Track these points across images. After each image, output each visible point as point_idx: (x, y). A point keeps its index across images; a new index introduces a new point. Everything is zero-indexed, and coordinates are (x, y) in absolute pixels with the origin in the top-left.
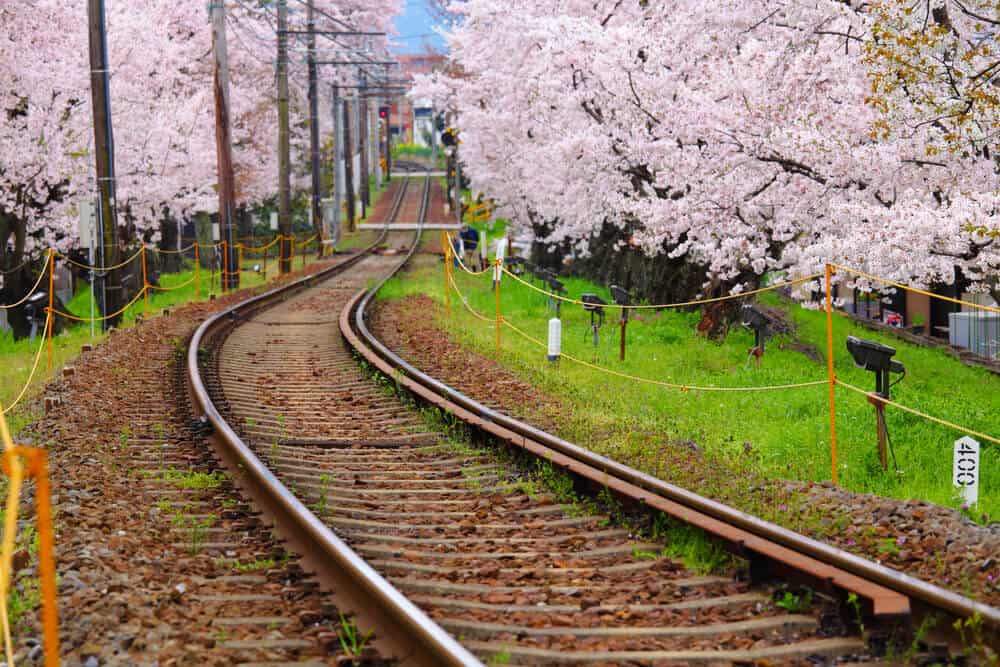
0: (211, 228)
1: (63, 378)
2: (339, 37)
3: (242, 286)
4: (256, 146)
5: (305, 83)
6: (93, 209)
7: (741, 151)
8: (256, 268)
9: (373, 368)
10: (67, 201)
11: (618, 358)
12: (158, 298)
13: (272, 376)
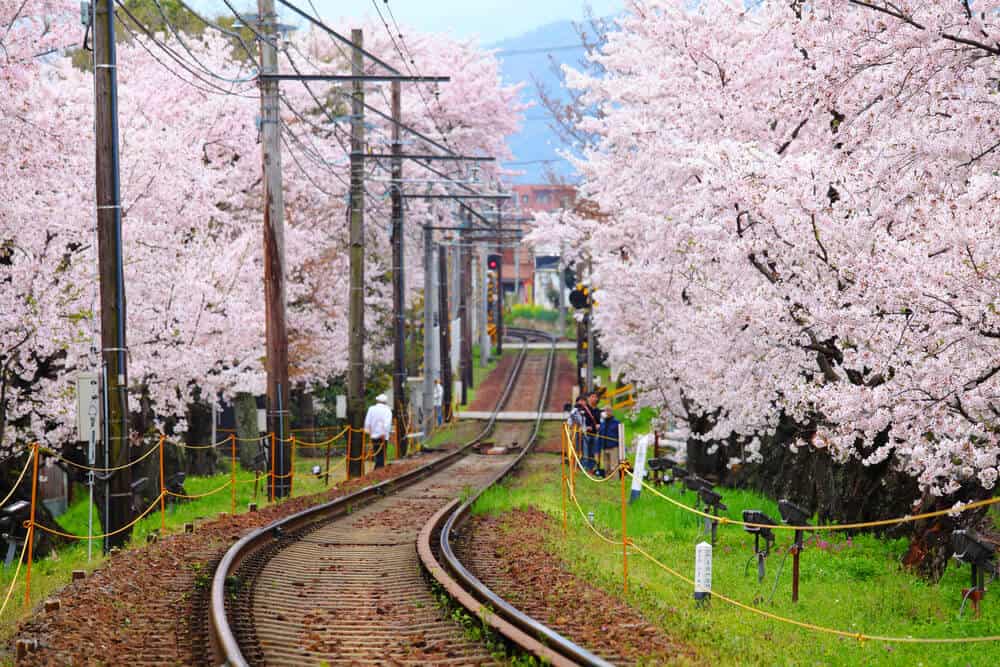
0: (255, 417)
1: (43, 614)
2: (434, 162)
3: (295, 494)
4: (319, 306)
5: (387, 222)
6: (95, 390)
7: (958, 323)
8: (316, 469)
9: (455, 603)
10: (63, 379)
11: (790, 599)
12: (181, 509)
13: (324, 615)
